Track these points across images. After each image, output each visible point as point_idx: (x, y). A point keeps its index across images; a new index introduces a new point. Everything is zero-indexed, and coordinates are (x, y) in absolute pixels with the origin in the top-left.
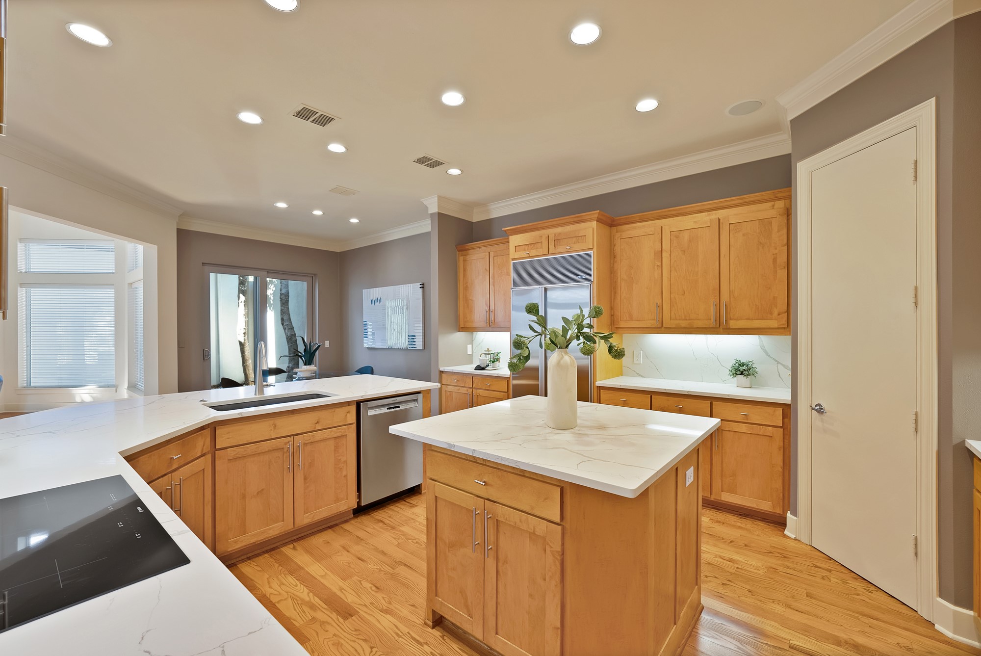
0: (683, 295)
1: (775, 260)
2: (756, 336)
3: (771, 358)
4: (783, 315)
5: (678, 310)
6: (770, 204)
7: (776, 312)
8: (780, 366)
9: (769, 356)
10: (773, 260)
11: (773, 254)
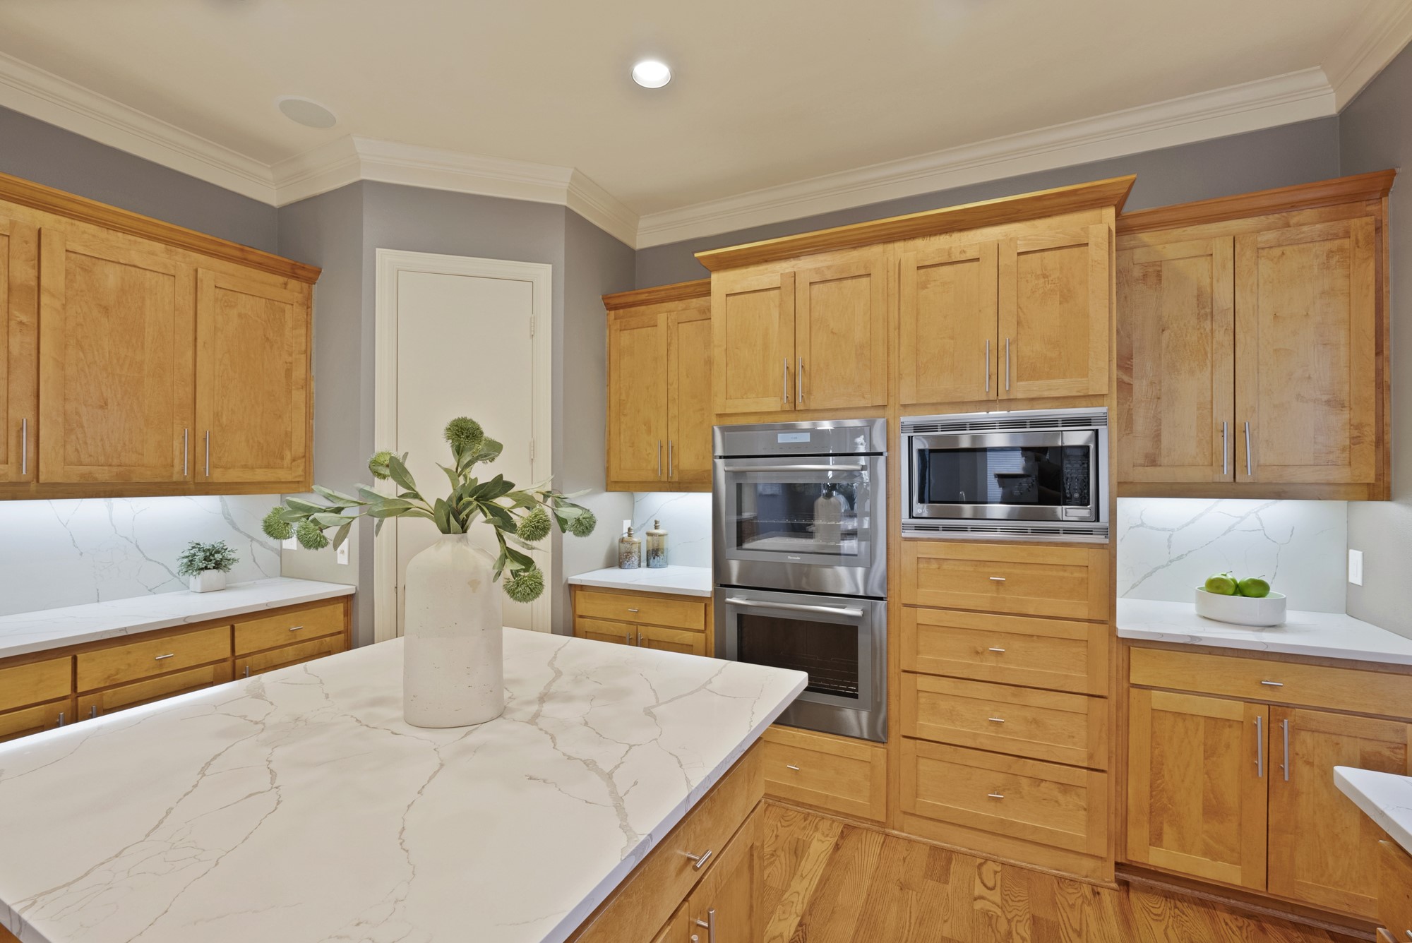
0: (101, 407)
1: (289, 372)
2: (218, 496)
3: (241, 532)
4: (299, 461)
5: (86, 443)
6: (281, 279)
7: (288, 457)
8: (255, 545)
9: (238, 529)
10: (286, 371)
11: (286, 363)
